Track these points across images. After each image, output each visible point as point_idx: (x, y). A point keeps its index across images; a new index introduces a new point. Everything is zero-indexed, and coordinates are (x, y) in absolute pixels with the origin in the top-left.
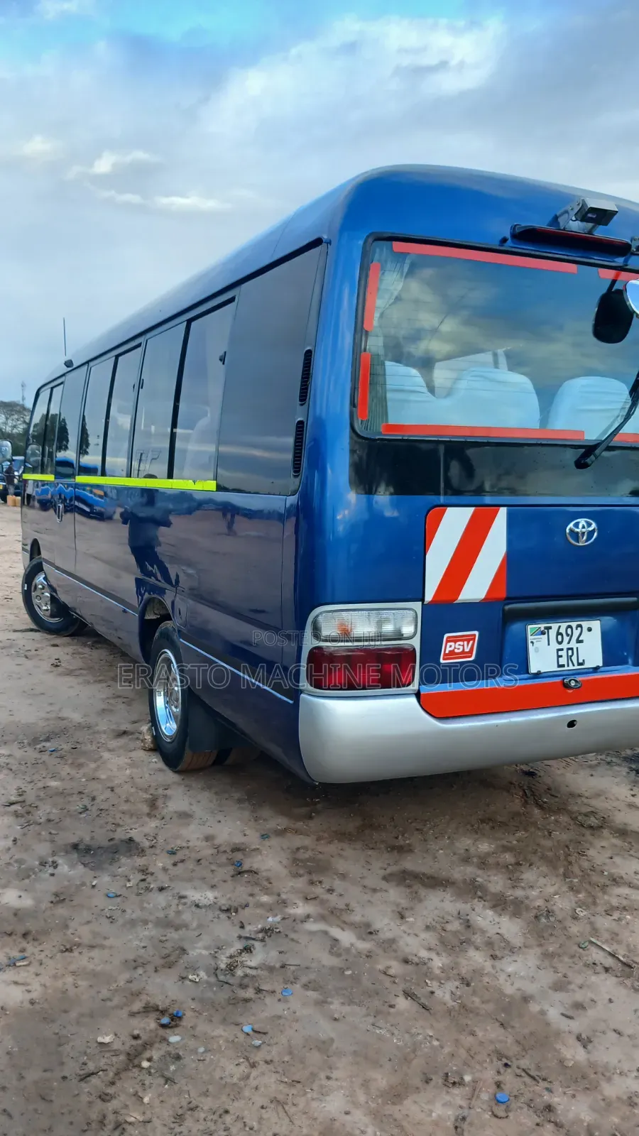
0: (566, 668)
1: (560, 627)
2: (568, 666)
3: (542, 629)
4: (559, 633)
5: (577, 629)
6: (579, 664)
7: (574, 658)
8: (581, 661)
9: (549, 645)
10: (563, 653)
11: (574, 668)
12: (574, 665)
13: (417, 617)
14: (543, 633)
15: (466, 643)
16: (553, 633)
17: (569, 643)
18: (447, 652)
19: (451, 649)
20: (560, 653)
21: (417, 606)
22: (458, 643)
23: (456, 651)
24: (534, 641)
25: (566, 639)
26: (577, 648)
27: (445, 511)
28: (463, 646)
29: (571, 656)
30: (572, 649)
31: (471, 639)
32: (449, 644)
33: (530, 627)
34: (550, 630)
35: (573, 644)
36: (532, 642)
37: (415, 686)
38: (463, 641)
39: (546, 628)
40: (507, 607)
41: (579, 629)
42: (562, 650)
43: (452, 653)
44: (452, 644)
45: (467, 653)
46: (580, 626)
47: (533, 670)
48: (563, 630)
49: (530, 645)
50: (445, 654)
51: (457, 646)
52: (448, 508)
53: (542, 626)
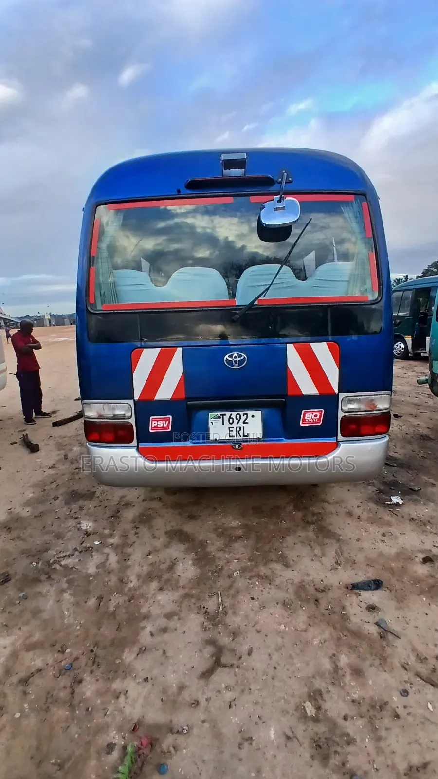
0: (235, 438)
1: (231, 414)
2: (236, 436)
3: (219, 415)
4: (230, 418)
5: (244, 416)
6: (244, 436)
7: (241, 432)
8: (246, 434)
9: (223, 424)
10: (234, 430)
11: (241, 438)
12: (241, 436)
13: (131, 407)
14: (220, 418)
15: (164, 422)
16: (226, 418)
17: (237, 423)
18: (153, 426)
19: (155, 425)
20: (231, 429)
21: (131, 402)
22: (159, 422)
23: (159, 426)
24: (213, 422)
25: (236, 421)
26: (244, 427)
27: (143, 350)
28: (163, 423)
29: (239, 431)
30: (240, 427)
31: (167, 420)
32: (154, 422)
33: (210, 414)
34: (224, 416)
35: (241, 424)
36: (212, 423)
37: (135, 442)
38: (162, 420)
39: (221, 415)
40: (188, 403)
41: (245, 416)
42: (233, 427)
43: (156, 427)
44: (156, 422)
45: (165, 427)
46: (246, 414)
47: (211, 438)
48: (233, 416)
49: (210, 424)
50: (152, 427)
51: (159, 423)
52: (144, 349)
53: (219, 414)
